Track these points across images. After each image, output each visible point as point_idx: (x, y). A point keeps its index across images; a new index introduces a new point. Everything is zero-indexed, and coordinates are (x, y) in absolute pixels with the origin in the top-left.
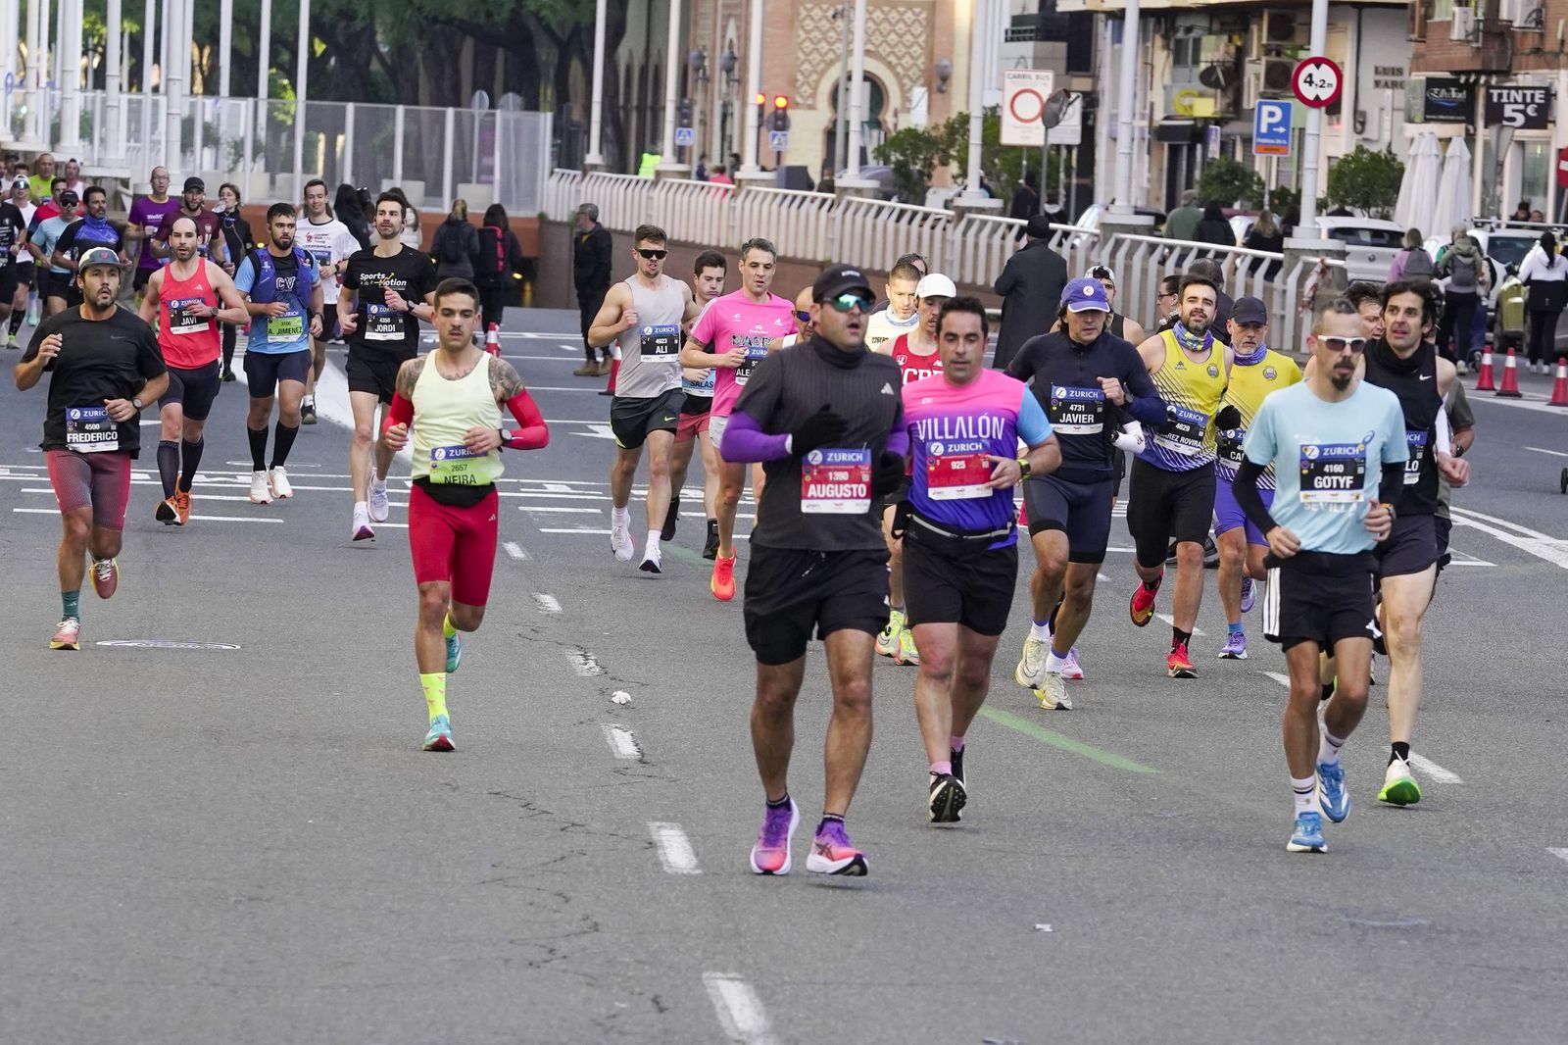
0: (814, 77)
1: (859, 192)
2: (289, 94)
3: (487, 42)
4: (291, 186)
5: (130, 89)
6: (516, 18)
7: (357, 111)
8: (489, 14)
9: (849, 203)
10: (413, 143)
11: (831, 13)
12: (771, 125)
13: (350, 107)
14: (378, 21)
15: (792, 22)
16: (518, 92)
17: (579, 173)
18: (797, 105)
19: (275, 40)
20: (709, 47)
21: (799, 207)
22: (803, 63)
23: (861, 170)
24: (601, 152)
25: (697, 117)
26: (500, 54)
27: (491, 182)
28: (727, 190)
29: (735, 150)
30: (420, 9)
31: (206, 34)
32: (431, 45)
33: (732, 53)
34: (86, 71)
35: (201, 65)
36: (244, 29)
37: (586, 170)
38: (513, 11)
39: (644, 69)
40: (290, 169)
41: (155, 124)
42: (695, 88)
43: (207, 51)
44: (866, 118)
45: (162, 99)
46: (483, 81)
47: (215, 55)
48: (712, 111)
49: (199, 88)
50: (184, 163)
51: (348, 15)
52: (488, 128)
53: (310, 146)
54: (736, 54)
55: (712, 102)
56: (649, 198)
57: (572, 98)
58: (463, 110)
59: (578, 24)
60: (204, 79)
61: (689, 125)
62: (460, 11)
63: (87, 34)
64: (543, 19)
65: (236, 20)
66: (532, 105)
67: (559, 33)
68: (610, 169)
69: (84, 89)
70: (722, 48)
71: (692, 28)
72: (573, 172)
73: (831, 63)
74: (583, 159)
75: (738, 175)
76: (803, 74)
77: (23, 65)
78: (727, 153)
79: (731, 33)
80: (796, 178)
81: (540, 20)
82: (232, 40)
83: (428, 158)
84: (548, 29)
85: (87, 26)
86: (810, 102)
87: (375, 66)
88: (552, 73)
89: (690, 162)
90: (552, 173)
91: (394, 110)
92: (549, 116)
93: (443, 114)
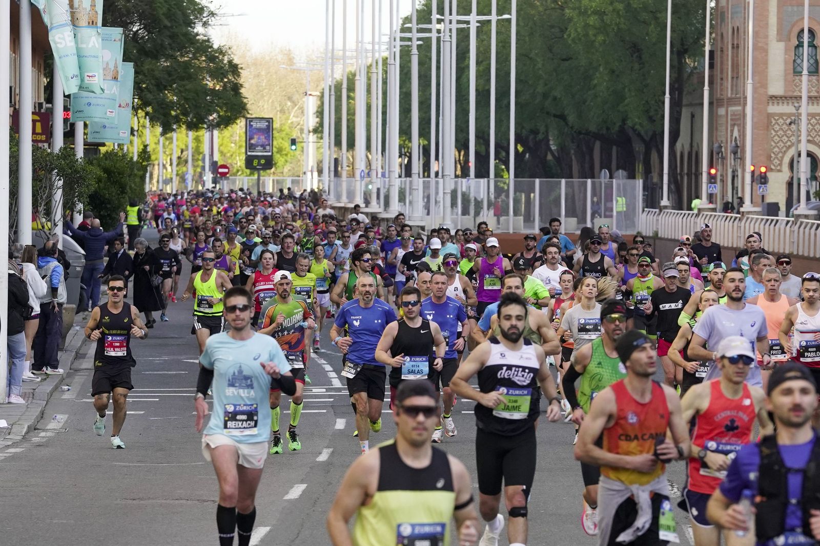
0: (780, 155)
1: (806, 217)
2: (506, 175)
3: (607, 142)
4: (508, 222)
5: (424, 176)
6: (622, 130)
7: (541, 183)
8: (608, 129)
9: (802, 223)
10: (570, 199)
11: (788, 121)
12: (759, 182)
13: (537, 181)
14: (550, 134)
15: (768, 127)
16: (624, 169)
17: (657, 210)
18: (772, 170)
19: (497, 146)
20: (724, 141)
21: (775, 225)
22: (774, 148)
23: (807, 204)
24: (669, 200)
25: (719, 178)
26: (614, 148)
27: (611, 216)
28: (736, 218)
29: (740, 195)
30: (572, 128)
31: (462, 144)
32: (578, 146)
33: (736, 144)
34: (401, 166)
35: (459, 160)
36: (481, 141)
37: (661, 209)
38: (620, 126)
39: (690, 154)
40: (508, 215)
41: (437, 193)
42: (717, 163)
43: (462, 153)
44: (809, 176)
45: (441, 181)
46: (606, 165)
47: (467, 155)
48: (727, 174)
49: (459, 172)
50: (452, 214)
51: (535, 132)
52: (609, 187)
53: (517, 201)
54: (739, 145)
55: (727, 170)
56: (695, 223)
57: (653, 170)
58: (596, 180)
59: (655, 132)
60: (462, 167)
61: (715, 183)
62: (593, 128)
63: (401, 147)
64: (636, 130)
65: (477, 137)
66: (632, 176)
67: (645, 137)
68: (674, 208)
69: (400, 177)
70: (731, 141)
71: (715, 131)
72: (654, 210)
73: (790, 147)
74: (659, 203)
75: (742, 210)
76: (774, 153)
77: (369, 163)
78: (735, 196)
79: (736, 134)
80: (772, 209)
81: (634, 130)
82: (476, 146)
83: (578, 205)
84: (639, 135)
85: (402, 142)
86: (779, 168)
87: (549, 157)
88: (642, 157)
89: (716, 203)
90: (643, 211)
91: (560, 181)
92: (641, 181)
93: (586, 182)
